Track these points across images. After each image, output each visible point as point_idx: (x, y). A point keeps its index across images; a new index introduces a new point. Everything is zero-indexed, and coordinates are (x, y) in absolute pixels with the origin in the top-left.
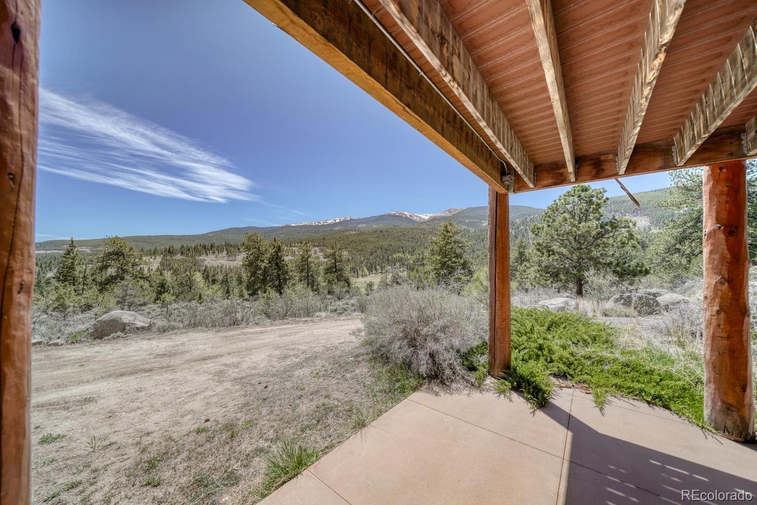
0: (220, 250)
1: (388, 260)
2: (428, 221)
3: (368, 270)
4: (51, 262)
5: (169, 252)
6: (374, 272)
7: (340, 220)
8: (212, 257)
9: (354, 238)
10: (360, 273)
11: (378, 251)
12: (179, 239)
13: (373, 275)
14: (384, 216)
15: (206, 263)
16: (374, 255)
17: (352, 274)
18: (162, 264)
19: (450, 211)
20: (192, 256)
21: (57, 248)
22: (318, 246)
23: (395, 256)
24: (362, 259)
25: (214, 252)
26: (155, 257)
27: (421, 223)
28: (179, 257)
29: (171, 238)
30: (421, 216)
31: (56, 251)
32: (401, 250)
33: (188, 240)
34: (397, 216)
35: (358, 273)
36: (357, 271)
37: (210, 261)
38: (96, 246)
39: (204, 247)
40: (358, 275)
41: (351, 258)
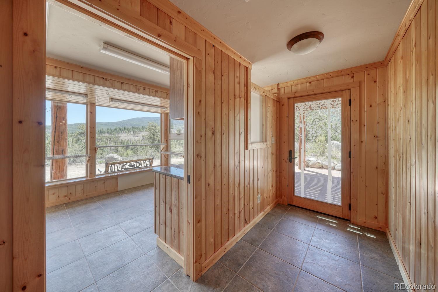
0: (129, 131)
25: (126, 132)
28: (106, 135)
33: (110, 125)
37: (124, 137)
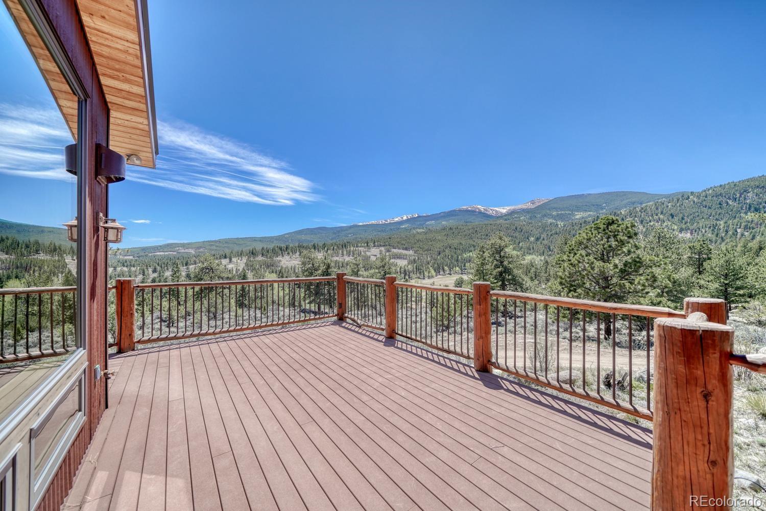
1: (457, 260)
2: (506, 215)
3: (435, 271)
4: (167, 263)
5: (252, 253)
6: (442, 273)
7: (407, 217)
8: (287, 257)
9: (420, 237)
10: (426, 274)
11: (447, 251)
12: (260, 241)
13: (440, 276)
14: (454, 211)
15: (282, 263)
16: (442, 255)
17: (418, 275)
18: (247, 264)
19: (533, 202)
20: (270, 257)
21: (172, 250)
22: (384, 246)
23: (465, 256)
24: (429, 259)
26: (242, 258)
27: (498, 217)
29: (254, 240)
30: (497, 209)
31: (171, 253)
32: (472, 248)
34: (469, 211)
35: (424, 274)
36: (423, 272)
38: (199, 248)
39: (281, 249)
40: (424, 276)
41: (417, 258)
